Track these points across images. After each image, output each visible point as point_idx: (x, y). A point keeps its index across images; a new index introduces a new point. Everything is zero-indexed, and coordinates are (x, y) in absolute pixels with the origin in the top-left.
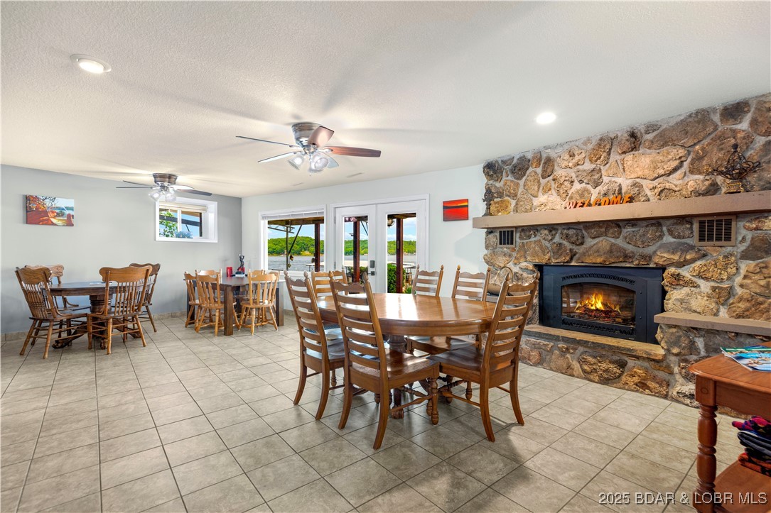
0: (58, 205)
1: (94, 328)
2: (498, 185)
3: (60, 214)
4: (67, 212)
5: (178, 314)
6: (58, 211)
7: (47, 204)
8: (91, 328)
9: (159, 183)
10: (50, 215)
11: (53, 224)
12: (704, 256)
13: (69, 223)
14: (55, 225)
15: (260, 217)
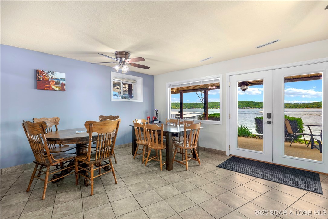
0: (56, 77)
1: (79, 169)
3: (57, 83)
4: (61, 82)
5: (123, 146)
6: (56, 81)
7: (49, 76)
8: (77, 168)
9: (119, 58)
10: (52, 83)
11: (53, 90)
13: (63, 90)
14: (54, 90)
15: (167, 86)
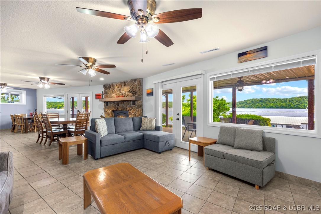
2: (106, 91)
12: (133, 108)
15: (43, 96)
